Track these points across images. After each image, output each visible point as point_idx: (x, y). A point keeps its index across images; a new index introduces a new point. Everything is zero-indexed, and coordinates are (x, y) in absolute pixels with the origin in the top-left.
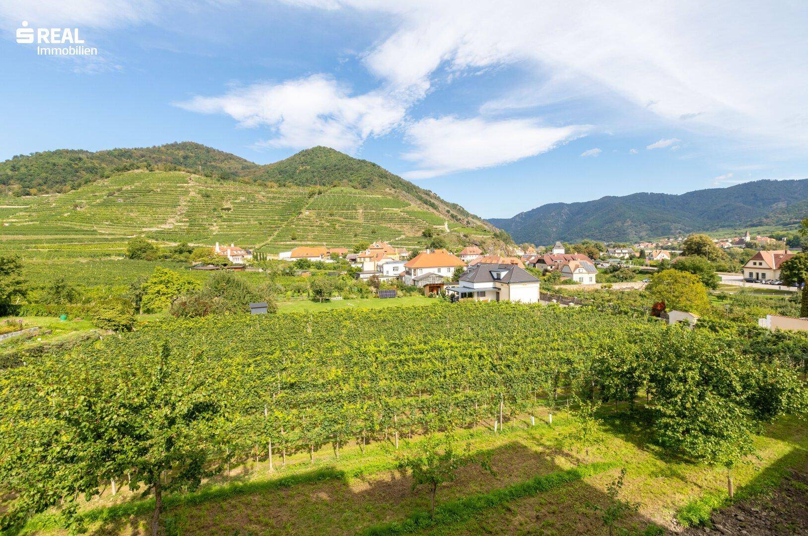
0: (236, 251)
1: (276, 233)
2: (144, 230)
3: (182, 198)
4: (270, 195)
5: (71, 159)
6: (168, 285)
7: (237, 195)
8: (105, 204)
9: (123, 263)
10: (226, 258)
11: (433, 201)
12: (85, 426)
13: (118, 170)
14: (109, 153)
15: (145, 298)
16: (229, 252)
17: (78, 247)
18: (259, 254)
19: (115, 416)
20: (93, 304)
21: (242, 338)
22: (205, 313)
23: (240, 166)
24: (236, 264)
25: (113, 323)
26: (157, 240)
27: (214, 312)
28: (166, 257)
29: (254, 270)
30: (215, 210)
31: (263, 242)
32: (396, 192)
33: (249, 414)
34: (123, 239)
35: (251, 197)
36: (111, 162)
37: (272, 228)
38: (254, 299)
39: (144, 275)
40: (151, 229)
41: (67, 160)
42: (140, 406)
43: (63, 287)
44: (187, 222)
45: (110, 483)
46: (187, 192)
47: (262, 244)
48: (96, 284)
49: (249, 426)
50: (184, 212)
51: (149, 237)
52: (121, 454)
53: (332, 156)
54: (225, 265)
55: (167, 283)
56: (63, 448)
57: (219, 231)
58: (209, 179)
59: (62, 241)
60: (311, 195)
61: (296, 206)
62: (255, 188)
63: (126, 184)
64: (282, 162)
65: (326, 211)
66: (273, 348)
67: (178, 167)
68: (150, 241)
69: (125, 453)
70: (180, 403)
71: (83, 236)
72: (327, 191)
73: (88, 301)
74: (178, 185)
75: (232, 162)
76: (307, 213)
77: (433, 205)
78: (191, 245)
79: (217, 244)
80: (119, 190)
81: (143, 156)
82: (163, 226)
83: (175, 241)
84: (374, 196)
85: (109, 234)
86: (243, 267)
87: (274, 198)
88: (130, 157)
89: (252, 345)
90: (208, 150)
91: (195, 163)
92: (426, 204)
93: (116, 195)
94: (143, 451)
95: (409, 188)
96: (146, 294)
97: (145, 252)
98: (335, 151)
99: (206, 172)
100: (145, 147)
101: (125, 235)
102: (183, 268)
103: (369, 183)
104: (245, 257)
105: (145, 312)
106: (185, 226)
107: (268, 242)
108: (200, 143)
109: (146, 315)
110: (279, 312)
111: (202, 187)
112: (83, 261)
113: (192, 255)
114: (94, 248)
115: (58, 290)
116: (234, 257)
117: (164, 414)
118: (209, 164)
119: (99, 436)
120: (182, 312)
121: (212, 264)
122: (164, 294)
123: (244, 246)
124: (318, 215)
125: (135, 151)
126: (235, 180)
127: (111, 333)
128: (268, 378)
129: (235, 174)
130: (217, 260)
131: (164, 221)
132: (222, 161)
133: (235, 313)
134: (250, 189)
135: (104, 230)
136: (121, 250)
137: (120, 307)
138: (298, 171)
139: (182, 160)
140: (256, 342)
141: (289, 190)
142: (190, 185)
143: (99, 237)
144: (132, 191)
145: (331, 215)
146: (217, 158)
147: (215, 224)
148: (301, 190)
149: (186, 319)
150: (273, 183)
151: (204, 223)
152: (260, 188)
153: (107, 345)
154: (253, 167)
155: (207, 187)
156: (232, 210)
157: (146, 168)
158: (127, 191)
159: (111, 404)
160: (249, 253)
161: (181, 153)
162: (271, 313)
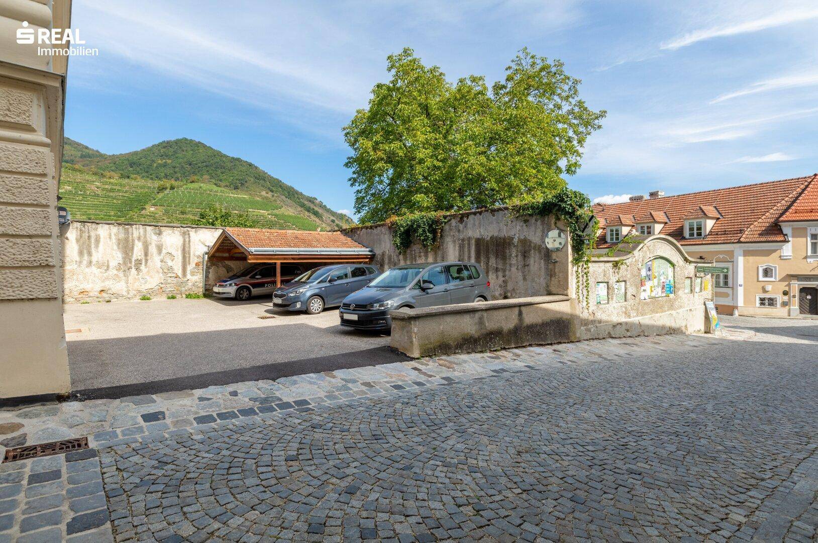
11: (316, 209)
23: (79, 154)
32: (273, 196)
53: (201, 151)
60: (162, 189)
61: (139, 201)
64: (136, 153)
65: (178, 208)
72: (181, 187)
76: (152, 209)
77: (316, 214)
84: (239, 196)
87: (112, 190)
92: (309, 211)
95: (291, 194)
98: (204, 146)
103: (242, 184)
124: (167, 212)
138: (155, 165)
141: (134, 183)
145: (183, 213)
148: (149, 183)
152: (94, 178)
154: (97, 156)
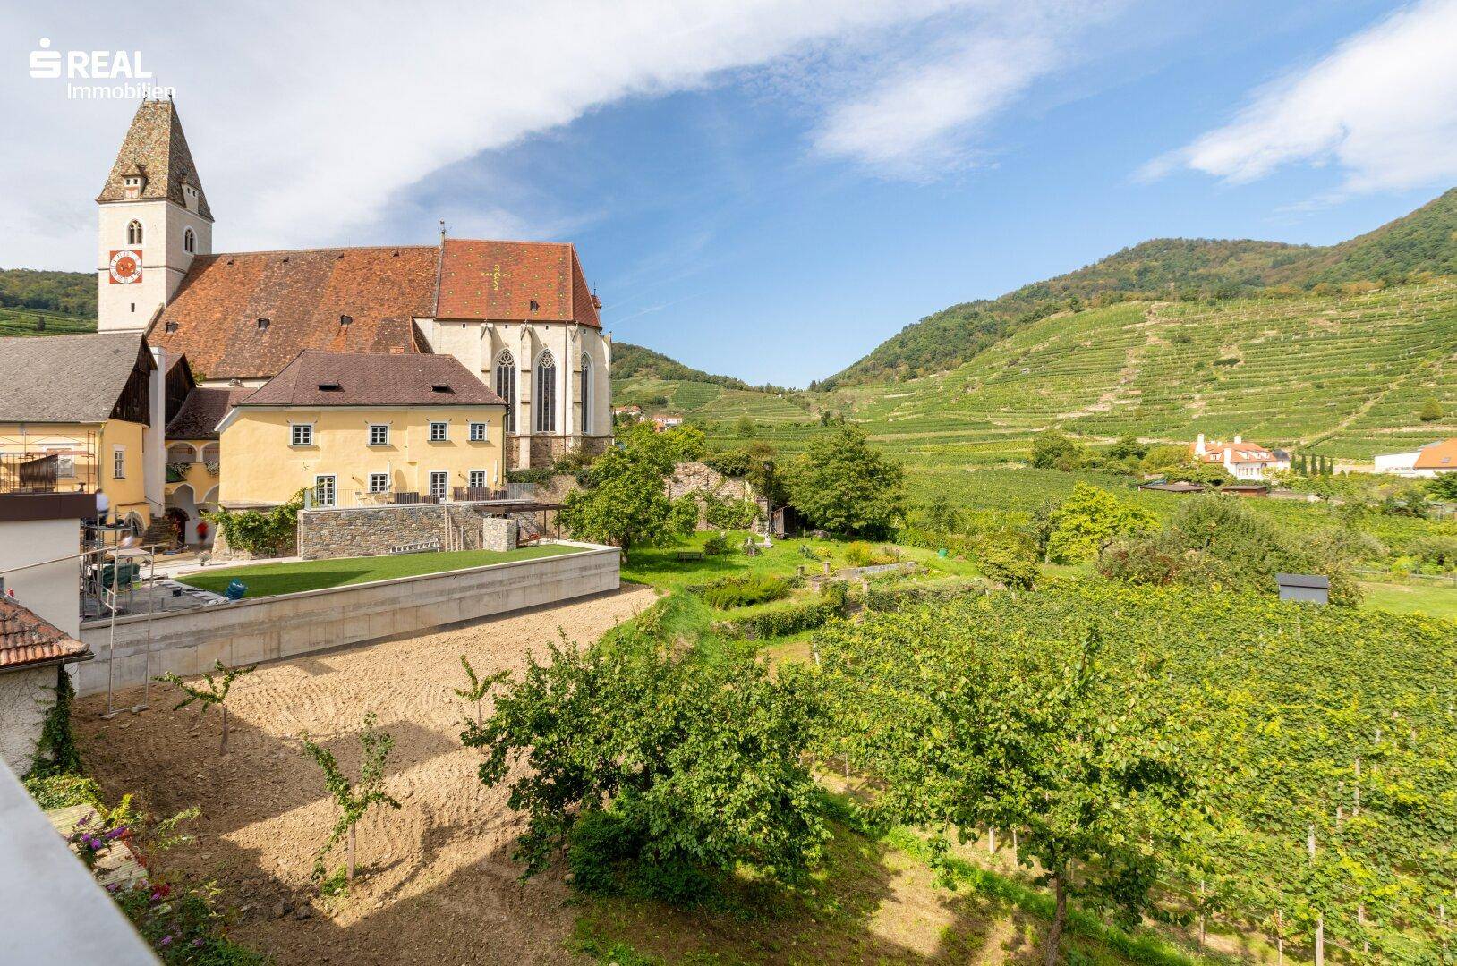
0: (1247, 452)
1: (1366, 407)
2: (1060, 416)
3: (1130, 351)
4: (1352, 314)
5: (965, 318)
6: (1097, 516)
7: (1256, 327)
8: (1004, 379)
9: (1024, 474)
10: (1220, 468)
12: (963, 726)
13: (1026, 321)
14: (1016, 296)
15: (1054, 536)
16: (1228, 454)
17: (964, 448)
18: (1309, 459)
19: (1004, 727)
20: (979, 537)
21: (1254, 651)
22: (1166, 579)
24: (1244, 482)
25: (1005, 572)
26: (1080, 434)
27: (1186, 580)
28: (1094, 465)
29: (1293, 497)
30: (1200, 366)
31: (1325, 430)
33: (1263, 830)
34: (1026, 434)
35: (1295, 327)
36: (1018, 310)
37: (1355, 394)
38: (1288, 562)
39: (1055, 496)
40: (1072, 415)
41: (960, 320)
42: (1041, 724)
43: (945, 508)
44: (1137, 396)
45: (987, 832)
46: (1141, 339)
47: (1323, 434)
48: (985, 506)
49: (1261, 858)
50: (1134, 377)
51: (1067, 430)
52: (1009, 794)
54: (1217, 483)
55: (1093, 512)
56: (935, 747)
57: (1206, 412)
58: (1190, 304)
59: (946, 439)
62: (1307, 304)
63: (1038, 341)
66: (1342, 693)
67: (1127, 294)
68: (1068, 437)
69: (1013, 794)
70: (1112, 747)
71: (973, 432)
73: (973, 532)
74: (1125, 328)
75: (1246, 256)
78: (1143, 441)
79: (1201, 438)
80: (1025, 354)
81: (1065, 289)
82: (1092, 408)
83: (1112, 434)
85: (1006, 427)
86: (1264, 489)
88: (1046, 294)
89: (1279, 672)
90: (1192, 246)
91: (1162, 279)
93: (1020, 362)
94: (1041, 806)
96: (1057, 528)
97: (1059, 455)
99: (1183, 292)
100: (1069, 271)
101: (1029, 427)
102: (1124, 485)
104: (1270, 465)
105: (1053, 560)
106: (1133, 405)
107: (1341, 428)
108: (1174, 235)
109: (1054, 566)
110: (1366, 607)
111: (1172, 325)
112: (971, 469)
113: (1144, 461)
114: (986, 451)
115: (938, 510)
116: (1240, 466)
117: (1081, 755)
118: (1191, 273)
119: (979, 750)
120: (1118, 569)
121: (1187, 480)
122: (1087, 533)
123: (1268, 441)
125: (1054, 283)
126: (1251, 296)
127: (1000, 587)
128: (1322, 765)
129: (1255, 281)
130: (1198, 471)
131: (1095, 399)
132: (1225, 260)
133: (1237, 591)
134: (1290, 308)
135: (1000, 421)
136: (1023, 453)
137: (1016, 547)
139: (1134, 278)
140: (1291, 667)
142: (1148, 323)
143: (992, 431)
144: (1046, 352)
146: (1211, 257)
147: (1198, 396)
149: (1125, 584)
150: (1364, 284)
151: (1173, 395)
153: (995, 606)
155: (1185, 322)
156: (1241, 363)
157: (1069, 309)
158: (1037, 353)
159: (999, 704)
160: (1281, 456)
161: (1136, 266)
162: (1341, 604)
